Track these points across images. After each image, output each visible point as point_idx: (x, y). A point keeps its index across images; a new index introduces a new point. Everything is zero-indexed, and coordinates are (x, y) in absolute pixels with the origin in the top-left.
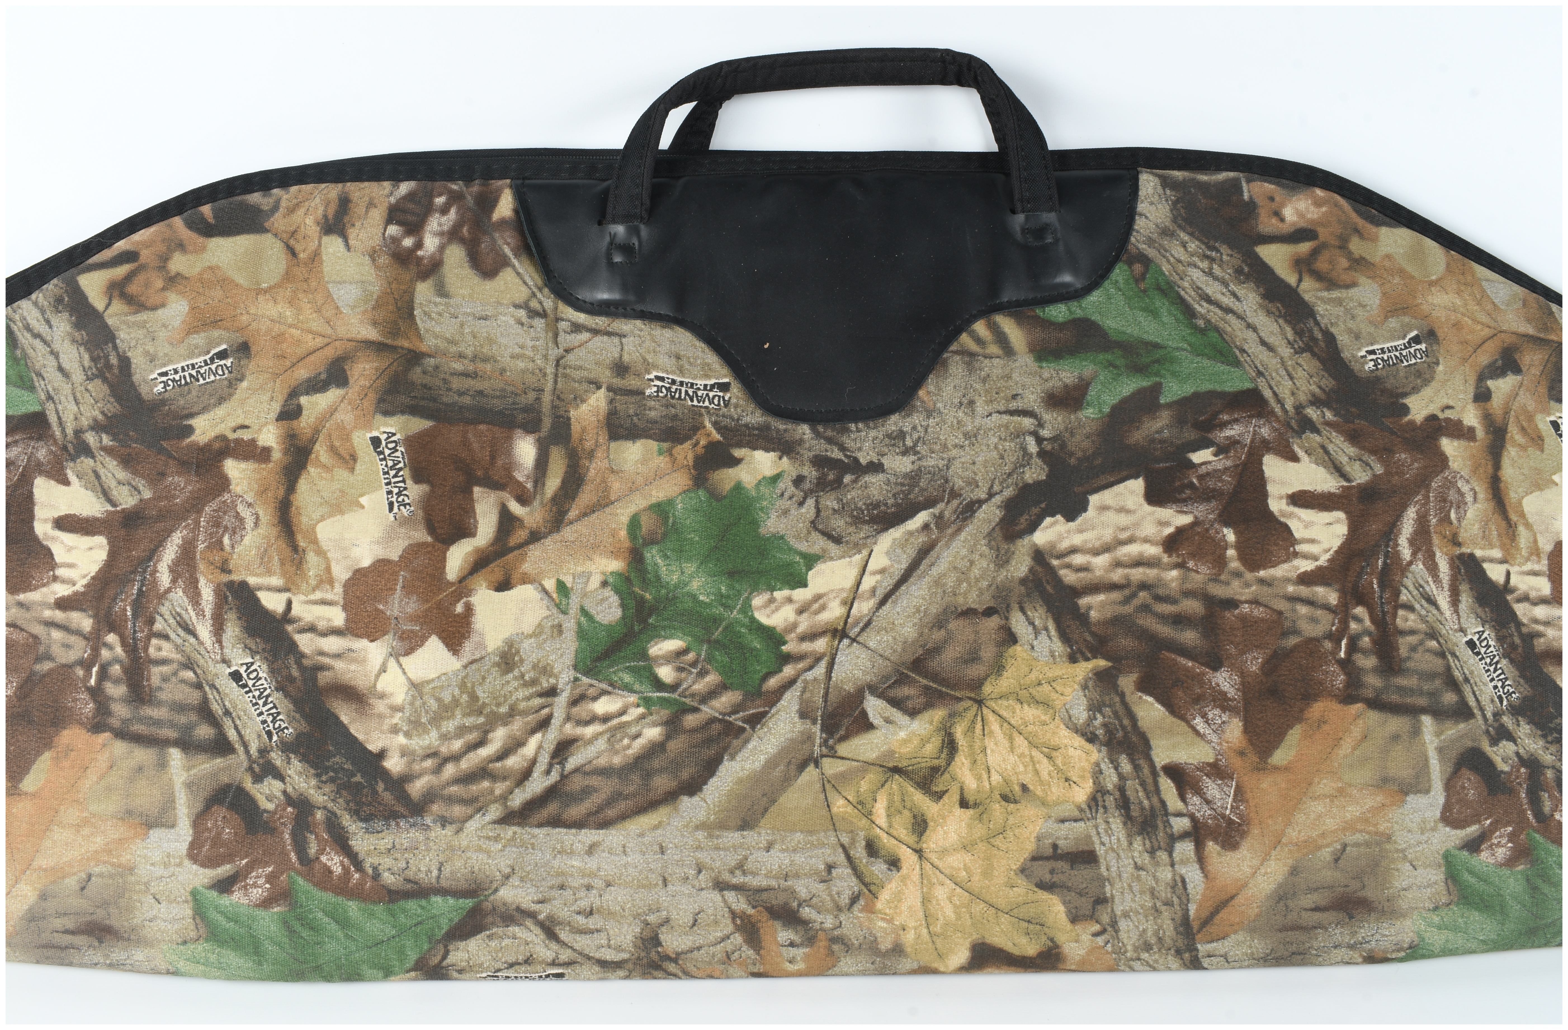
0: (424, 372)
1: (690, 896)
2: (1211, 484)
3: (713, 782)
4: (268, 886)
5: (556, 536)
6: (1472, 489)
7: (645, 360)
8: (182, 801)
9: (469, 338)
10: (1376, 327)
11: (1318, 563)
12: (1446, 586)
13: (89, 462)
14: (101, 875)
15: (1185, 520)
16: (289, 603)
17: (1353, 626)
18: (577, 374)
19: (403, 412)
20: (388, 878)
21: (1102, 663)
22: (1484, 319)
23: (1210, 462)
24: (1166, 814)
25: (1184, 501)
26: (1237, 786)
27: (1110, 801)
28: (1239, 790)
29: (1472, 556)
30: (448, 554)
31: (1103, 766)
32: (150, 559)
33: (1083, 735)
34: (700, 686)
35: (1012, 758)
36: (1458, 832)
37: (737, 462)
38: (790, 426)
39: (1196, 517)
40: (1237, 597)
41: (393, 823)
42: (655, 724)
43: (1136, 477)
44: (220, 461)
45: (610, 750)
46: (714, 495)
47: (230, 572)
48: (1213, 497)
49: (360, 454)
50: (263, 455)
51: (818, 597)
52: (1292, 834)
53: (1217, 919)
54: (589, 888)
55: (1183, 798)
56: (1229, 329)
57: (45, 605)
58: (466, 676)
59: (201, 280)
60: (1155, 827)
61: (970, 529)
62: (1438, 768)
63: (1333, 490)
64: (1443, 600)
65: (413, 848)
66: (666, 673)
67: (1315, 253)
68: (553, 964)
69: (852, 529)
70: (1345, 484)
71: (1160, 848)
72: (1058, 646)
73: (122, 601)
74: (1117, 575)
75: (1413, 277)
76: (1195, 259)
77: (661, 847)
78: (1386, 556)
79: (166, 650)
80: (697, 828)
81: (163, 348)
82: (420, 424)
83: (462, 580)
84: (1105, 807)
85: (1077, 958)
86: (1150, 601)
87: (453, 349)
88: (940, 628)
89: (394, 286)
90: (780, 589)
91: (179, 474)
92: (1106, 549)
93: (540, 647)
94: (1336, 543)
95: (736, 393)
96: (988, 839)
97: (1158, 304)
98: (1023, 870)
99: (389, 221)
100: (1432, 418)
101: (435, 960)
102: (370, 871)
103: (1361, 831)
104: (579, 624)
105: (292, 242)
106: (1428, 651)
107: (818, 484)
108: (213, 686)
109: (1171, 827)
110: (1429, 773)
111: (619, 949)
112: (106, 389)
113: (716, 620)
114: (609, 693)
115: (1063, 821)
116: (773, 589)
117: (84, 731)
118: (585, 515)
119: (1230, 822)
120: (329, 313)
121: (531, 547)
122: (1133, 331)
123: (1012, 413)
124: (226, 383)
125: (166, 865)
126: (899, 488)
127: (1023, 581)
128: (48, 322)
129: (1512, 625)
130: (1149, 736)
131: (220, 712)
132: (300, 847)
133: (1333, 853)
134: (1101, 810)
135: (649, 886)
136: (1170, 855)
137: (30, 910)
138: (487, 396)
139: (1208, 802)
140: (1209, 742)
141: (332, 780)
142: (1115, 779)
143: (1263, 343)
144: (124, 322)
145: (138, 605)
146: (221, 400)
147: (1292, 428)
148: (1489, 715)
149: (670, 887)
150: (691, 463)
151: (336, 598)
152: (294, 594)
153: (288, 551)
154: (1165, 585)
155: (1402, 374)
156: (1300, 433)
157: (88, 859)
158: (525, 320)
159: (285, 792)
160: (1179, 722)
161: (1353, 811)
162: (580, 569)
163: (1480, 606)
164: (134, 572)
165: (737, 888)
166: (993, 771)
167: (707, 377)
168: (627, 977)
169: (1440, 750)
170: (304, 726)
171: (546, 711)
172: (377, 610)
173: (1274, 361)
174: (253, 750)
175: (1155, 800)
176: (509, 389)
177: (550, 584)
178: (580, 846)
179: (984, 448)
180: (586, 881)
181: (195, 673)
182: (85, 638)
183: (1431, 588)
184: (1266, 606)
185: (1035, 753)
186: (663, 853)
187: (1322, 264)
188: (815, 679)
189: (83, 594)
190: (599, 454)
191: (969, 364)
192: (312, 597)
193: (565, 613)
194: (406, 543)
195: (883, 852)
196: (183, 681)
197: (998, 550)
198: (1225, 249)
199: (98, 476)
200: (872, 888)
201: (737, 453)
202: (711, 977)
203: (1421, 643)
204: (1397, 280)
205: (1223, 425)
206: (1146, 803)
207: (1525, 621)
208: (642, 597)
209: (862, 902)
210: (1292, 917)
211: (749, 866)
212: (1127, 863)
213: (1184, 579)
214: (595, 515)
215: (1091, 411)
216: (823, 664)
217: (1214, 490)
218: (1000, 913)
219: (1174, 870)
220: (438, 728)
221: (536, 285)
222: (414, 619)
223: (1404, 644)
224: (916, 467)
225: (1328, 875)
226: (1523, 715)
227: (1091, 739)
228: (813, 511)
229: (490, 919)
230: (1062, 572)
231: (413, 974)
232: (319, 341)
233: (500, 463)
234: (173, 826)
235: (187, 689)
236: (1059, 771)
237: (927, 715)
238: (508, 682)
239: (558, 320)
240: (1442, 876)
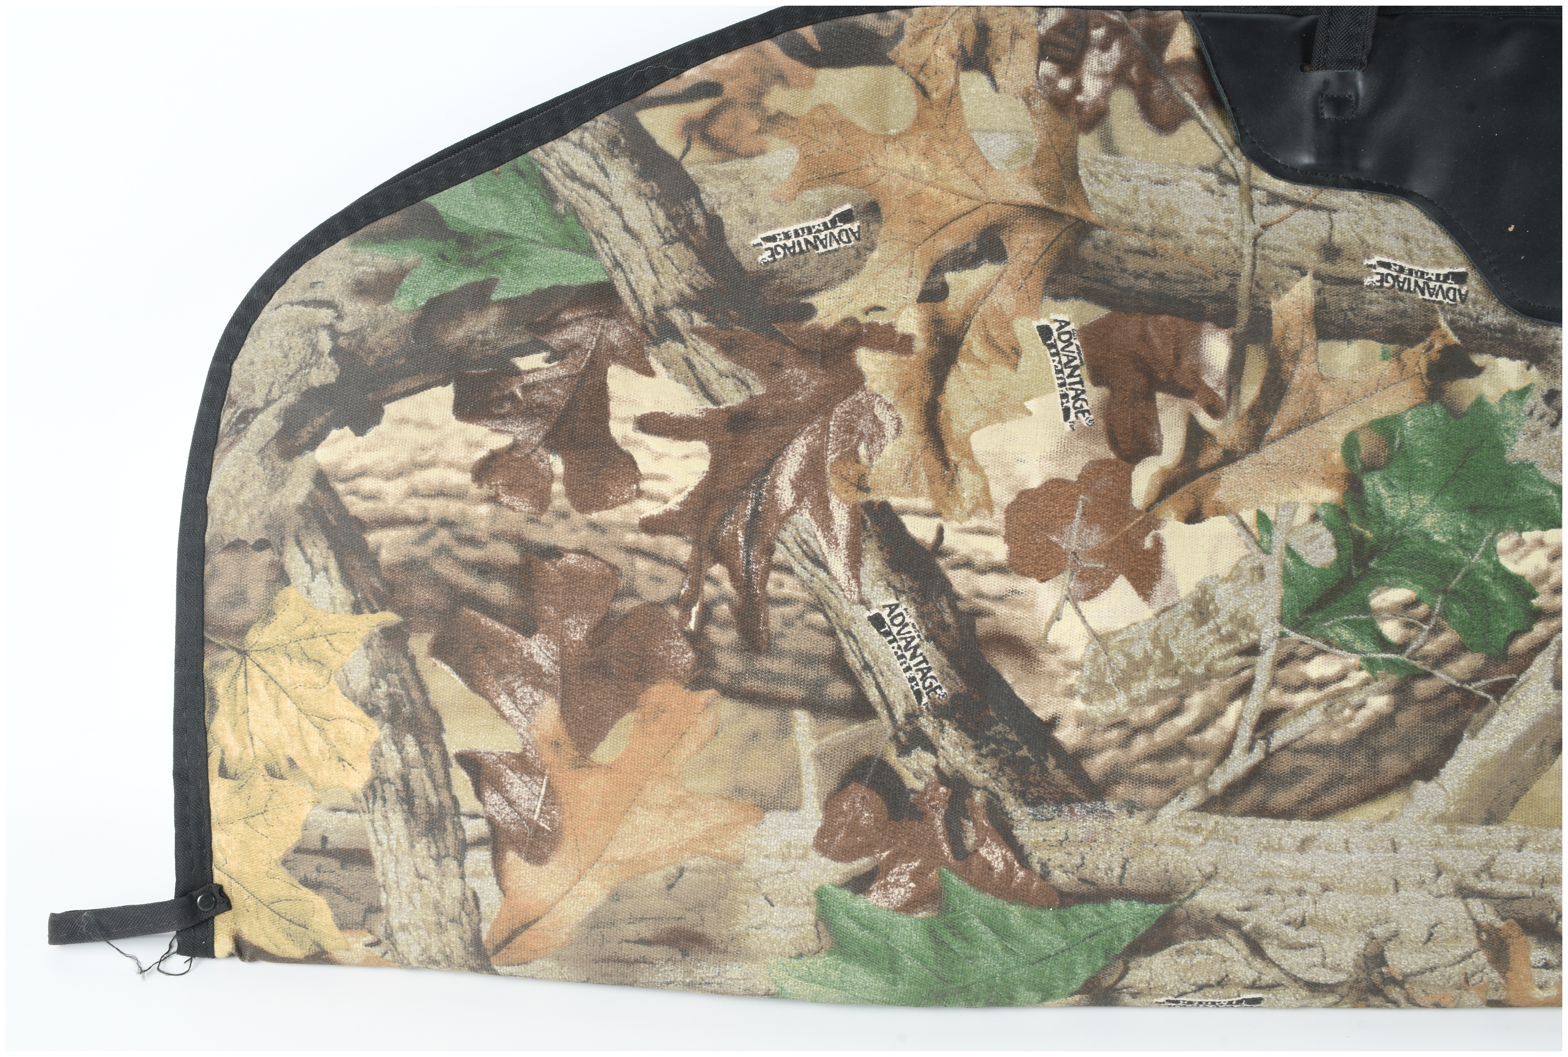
0: (1096, 248)
1: (1425, 904)
3: (1452, 765)
4: (912, 885)
5: (1255, 457)
7: (1363, 242)
8: (810, 778)
9: (1145, 206)
13: (679, 347)
14: (697, 870)
16: (940, 531)
18: (1277, 257)
19: (1076, 296)
20: (1059, 877)
30: (1134, 474)
32: (767, 471)
34: (1432, 647)
37: (1477, 371)
38: (1540, 329)
41: (1066, 809)
42: (1381, 692)
44: (851, 351)
45: (1327, 723)
46: (1453, 411)
47: (867, 490)
49: (1025, 346)
50: (904, 344)
54: (1301, 892)
57: (627, 527)
58: (1158, 628)
59: (812, 122)
65: (1091, 840)
66: (1391, 629)
68: (1253, 986)
73: (731, 523)
77: (1394, 843)
79: (790, 587)
80: (1435, 820)
81: (768, 207)
82: (1096, 312)
83: (1149, 508)
87: (1126, 220)
89: (1054, 138)
90: (1529, 530)
91: (800, 366)
93: (1238, 593)
95: (1474, 286)
99: (1042, 56)
101: (1109, 981)
102: (1038, 868)
104: (1285, 567)
105: (922, 78)
108: (849, 633)
111: (1336, 968)
112: (691, 256)
113: (1454, 566)
114: (1325, 653)
116: (1521, 529)
117: (680, 688)
118: (1289, 431)
120: (977, 169)
121: (1225, 469)
124: (853, 252)
125: (785, 858)
128: (603, 169)
131: (858, 666)
132: (955, 837)
135: (1378, 892)
137: (594, 913)
138: (1168, 280)
141: (994, 754)
144: (709, 172)
145: (753, 530)
146: (848, 274)
149: (1402, 892)
150: (1424, 371)
151: (996, 527)
152: (946, 520)
153: (937, 466)
157: (681, 849)
158: (1215, 186)
159: (937, 768)
162: (1284, 499)
164: (746, 487)
165: (1483, 895)
167: (1440, 264)
168: (1336, 1005)
170: (960, 686)
171: (1246, 673)
172: (1049, 542)
174: (899, 714)
176: (1197, 272)
177: (1249, 516)
178: (1290, 841)
180: (1297, 884)
181: (826, 616)
182: (681, 569)
186: (1395, 850)
189: (679, 514)
190: (1306, 356)
192: (968, 524)
193: (1267, 552)
194: (1087, 460)
196: (811, 626)
199: (691, 366)
201: (1479, 360)
202: (1437, 1005)
208: (1361, 536)
211: (1497, 868)
214: (1301, 433)
220: (1128, 690)
221: (1227, 144)
222: (1096, 554)
229: (1182, 929)
231: (1077, 998)
232: (965, 205)
233: (1186, 364)
234: (796, 808)
235: (817, 637)
238: (1203, 636)
239: (1251, 188)
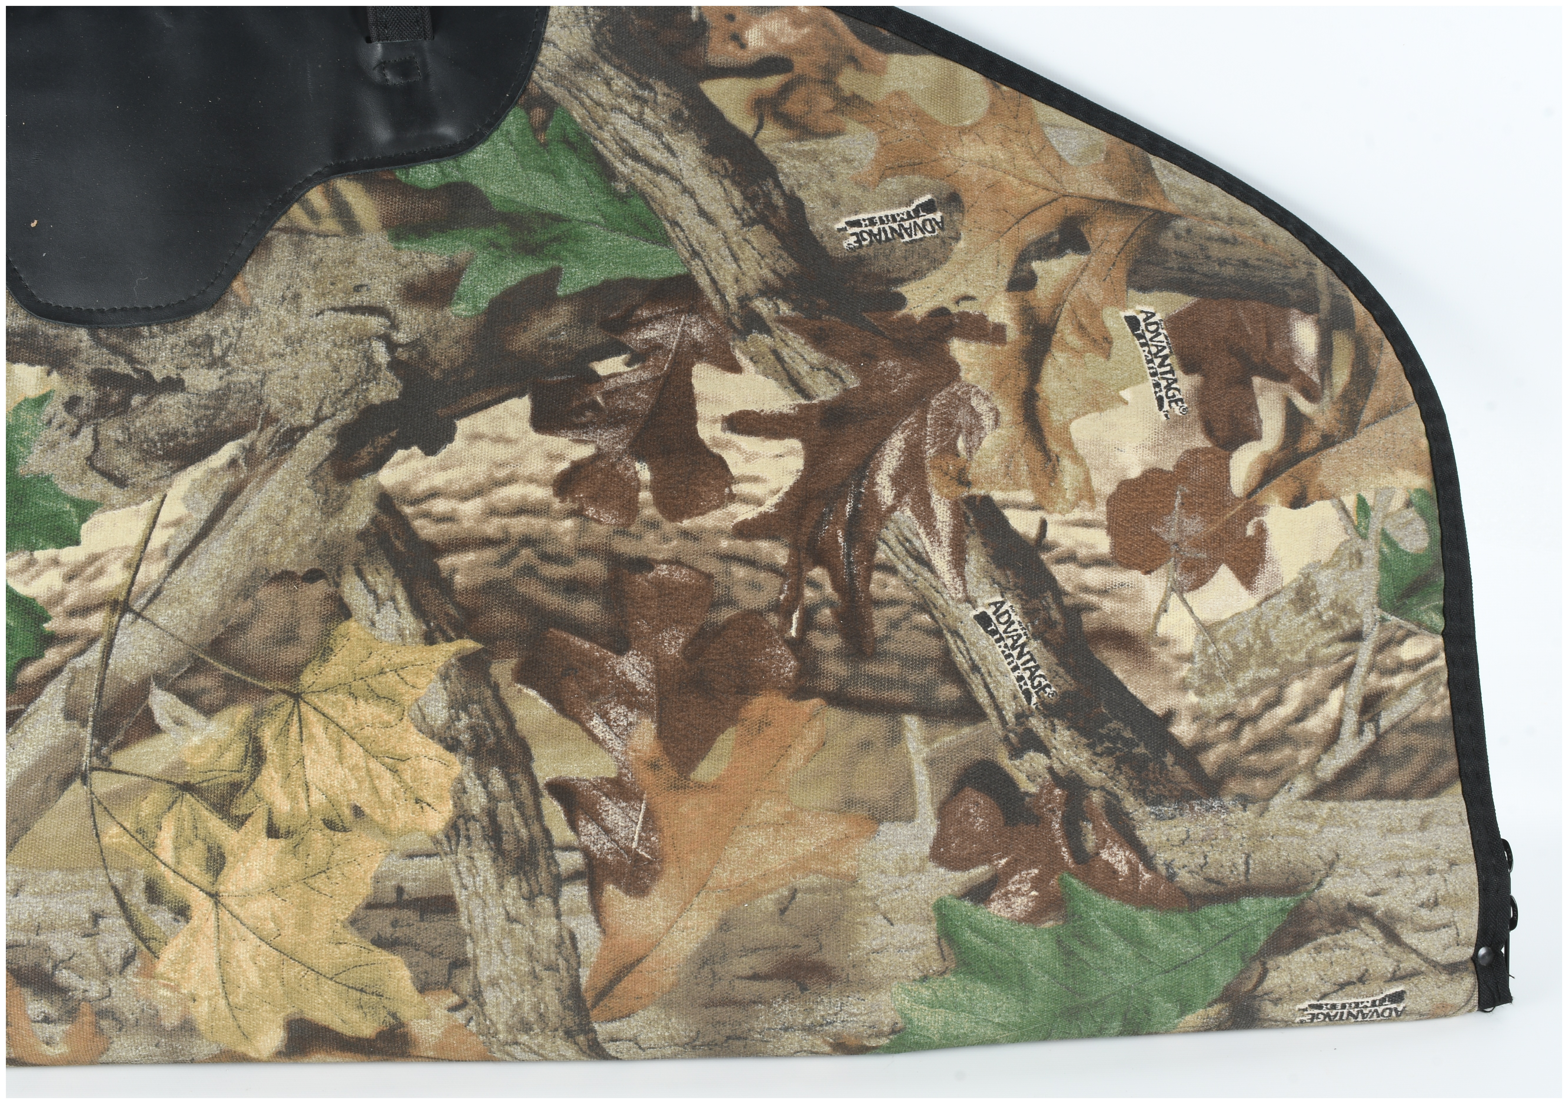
2: (620, 403)
6: (994, 409)
10: (865, 189)
11: (762, 509)
12: (946, 541)
15: (584, 451)
17: (809, 594)
21: (469, 645)
22: (1041, 177)
23: (620, 374)
24: (551, 847)
25: (584, 426)
26: (647, 809)
27: (475, 829)
28: (650, 816)
29: (987, 500)
31: (467, 783)
33: (442, 741)
35: (341, 772)
36: (958, 874)
39: (598, 448)
40: (652, 555)
43: (520, 395)
48: (623, 421)
51: (93, 558)
52: (722, 875)
53: (619, 989)
55: (573, 825)
56: (659, 194)
60: (535, 865)
61: (289, 465)
62: (927, 787)
63: (786, 410)
64: (941, 560)
67: (785, 90)
69: (140, 467)
70: (803, 402)
71: (541, 893)
72: (410, 623)
74: (492, 527)
75: (936, 123)
76: (622, 101)
78: (858, 498)
84: (468, 838)
85: (432, 1041)
86: (535, 561)
88: (246, 597)
92: (478, 491)
94: (788, 482)
96: (305, 880)
97: (562, 162)
98: (353, 922)
100: (941, 312)
103: (816, 872)
106: (916, 627)
107: (98, 408)
109: (557, 865)
110: (913, 794)
115: (411, 856)
119: (637, 858)
122: (525, 198)
123: (353, 310)
126: (202, 412)
127: (362, 535)
129: (1049, 594)
130: (530, 742)
133: (778, 901)
134: (463, 842)
136: (556, 902)
139: (607, 831)
140: (611, 751)
142: (483, 800)
143: (702, 213)
147: (733, 327)
148: (1009, 716)
154: (556, 540)
155: (898, 253)
156: (743, 333)
160: (570, 723)
161: (805, 845)
163: (999, 567)
166: (313, 789)
169: (931, 763)
173: (715, 237)
175: (536, 828)
179: (311, 357)
183: (924, 542)
184: (690, 567)
185: (374, 765)
187: (794, 106)
188: (87, 667)
191: (297, 245)
195: (168, 897)
197: (327, 493)
198: (660, 87)
200: (153, 944)
203: (906, 617)
204: (908, 126)
205: (642, 324)
206: (524, 832)
207: (1069, 588)
209: (138, 963)
210: (721, 988)
212: (496, 912)
213: (581, 531)
215: (463, 306)
216: (98, 647)
217: (624, 411)
218: (323, 980)
219: (560, 923)
223: (880, 619)
224: (224, 383)
225: (771, 932)
226: (1061, 716)
227: (452, 745)
228: (89, 444)
230: (417, 523)
236: (407, 789)
237: (226, 714)
240: (933, 935)
